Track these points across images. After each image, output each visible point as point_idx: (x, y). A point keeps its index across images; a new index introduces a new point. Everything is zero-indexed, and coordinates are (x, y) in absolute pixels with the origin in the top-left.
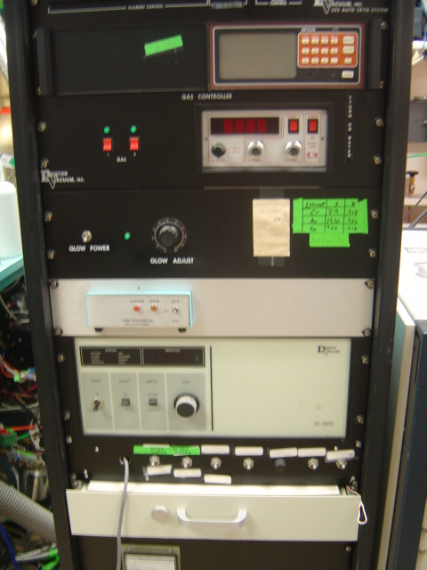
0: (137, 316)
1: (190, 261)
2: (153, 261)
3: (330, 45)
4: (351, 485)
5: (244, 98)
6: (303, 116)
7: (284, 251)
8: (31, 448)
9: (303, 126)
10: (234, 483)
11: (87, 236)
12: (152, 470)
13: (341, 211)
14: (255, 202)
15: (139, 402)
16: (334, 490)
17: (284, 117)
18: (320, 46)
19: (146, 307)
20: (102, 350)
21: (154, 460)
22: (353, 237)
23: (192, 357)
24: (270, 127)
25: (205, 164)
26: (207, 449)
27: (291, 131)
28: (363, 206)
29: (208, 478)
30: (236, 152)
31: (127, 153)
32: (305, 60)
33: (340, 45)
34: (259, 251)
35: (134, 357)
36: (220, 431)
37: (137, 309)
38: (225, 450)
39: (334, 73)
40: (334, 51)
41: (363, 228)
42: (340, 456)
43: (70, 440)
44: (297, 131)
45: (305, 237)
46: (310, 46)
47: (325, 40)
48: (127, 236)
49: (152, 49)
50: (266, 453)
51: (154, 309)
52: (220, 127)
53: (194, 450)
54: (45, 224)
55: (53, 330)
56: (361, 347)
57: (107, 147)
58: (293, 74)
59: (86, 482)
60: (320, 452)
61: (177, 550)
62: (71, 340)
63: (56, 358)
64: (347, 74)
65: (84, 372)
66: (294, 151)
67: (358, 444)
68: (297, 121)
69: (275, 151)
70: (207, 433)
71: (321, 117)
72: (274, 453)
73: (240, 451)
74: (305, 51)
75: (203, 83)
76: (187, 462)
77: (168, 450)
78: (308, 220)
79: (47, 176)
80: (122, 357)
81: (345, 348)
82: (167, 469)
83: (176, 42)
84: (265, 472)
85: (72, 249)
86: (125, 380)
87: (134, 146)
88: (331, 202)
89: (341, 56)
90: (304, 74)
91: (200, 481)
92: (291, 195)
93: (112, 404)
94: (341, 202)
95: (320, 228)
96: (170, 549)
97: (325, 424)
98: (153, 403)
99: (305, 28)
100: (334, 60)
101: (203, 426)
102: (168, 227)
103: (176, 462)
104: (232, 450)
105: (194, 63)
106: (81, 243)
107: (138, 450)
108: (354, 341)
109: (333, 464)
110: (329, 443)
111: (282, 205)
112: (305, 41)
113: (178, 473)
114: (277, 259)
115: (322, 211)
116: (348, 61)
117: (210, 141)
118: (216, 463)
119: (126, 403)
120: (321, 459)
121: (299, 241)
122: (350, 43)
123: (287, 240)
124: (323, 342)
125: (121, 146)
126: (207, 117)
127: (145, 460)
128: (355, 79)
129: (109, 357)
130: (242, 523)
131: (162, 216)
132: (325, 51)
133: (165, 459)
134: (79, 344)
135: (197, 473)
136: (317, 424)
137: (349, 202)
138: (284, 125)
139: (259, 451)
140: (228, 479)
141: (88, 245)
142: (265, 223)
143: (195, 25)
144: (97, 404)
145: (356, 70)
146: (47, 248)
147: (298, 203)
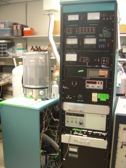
0: (75, 108)
1: (83, 101)
2: (78, 101)
3: (104, 72)
4: (106, 139)
5: (91, 79)
6: (100, 82)
7: (96, 101)
8: (55, 134)
9: (100, 83)
10: (88, 137)
11: (69, 96)
12: (75, 133)
13: (105, 96)
14: (92, 93)
15: (74, 122)
16: (104, 140)
17: (97, 82)
18: (102, 72)
19: (76, 107)
20: (69, 113)
21: (75, 131)
22: (107, 100)
23: (82, 115)
24: (95, 83)
25: (86, 87)
26: (84, 130)
27: (98, 84)
28: (108, 95)
29: (84, 135)
30: (90, 86)
31: (75, 85)
32: (100, 74)
33: (105, 72)
34: (93, 100)
35: (74, 115)
36: (86, 128)
37: (75, 107)
38: (86, 131)
39: (104, 76)
40: (104, 73)
41: (108, 98)
42: (104, 134)
43: (63, 127)
44: (99, 84)
45: (100, 99)
46: (101, 72)
47: (103, 72)
48: (74, 97)
49: (79, 71)
50: (93, 132)
51: (77, 107)
52: (88, 82)
53: (82, 130)
54: (63, 94)
55: (62, 109)
56: (108, 116)
57: (72, 84)
58: (98, 76)
59: (65, 134)
60: (101, 133)
61: (78, 147)
62: (65, 111)
63: (62, 114)
64: (106, 76)
65: (66, 116)
66: (98, 87)
67: (107, 132)
68: (99, 82)
69: (96, 86)
70: (84, 128)
71: (102, 82)
72: (94, 132)
73: (89, 131)
74: (100, 73)
75: (86, 76)
76: (80, 132)
77: (78, 130)
78: (100, 96)
79: (64, 87)
80: (72, 115)
81: (105, 116)
82: (77, 133)
83: (82, 71)
84: (92, 135)
85: (66, 98)
86: (72, 118)
87: (76, 84)
88: (103, 94)
89: (105, 74)
90: (100, 76)
91: (82, 136)
92: (98, 93)
93: (70, 122)
94: (105, 94)
95: (102, 98)
96: (77, 147)
97: (102, 128)
98: (76, 122)
99: (100, 70)
100: (104, 74)
101: (83, 127)
102: (80, 96)
103: (79, 132)
104: (87, 131)
105: (85, 74)
106: (68, 97)
107: (73, 129)
108: (107, 115)
109: (103, 135)
110: (103, 132)
111: (96, 94)
112: (100, 72)
113: (79, 134)
114: (95, 102)
115: (102, 95)
116: (106, 75)
117: (87, 84)
118: (85, 133)
119: (72, 122)
120: (101, 134)
121: (99, 99)
122: (106, 72)
123: (97, 99)
124: (102, 115)
125: (74, 84)
126: (86, 81)
127: (74, 131)
128: (107, 77)
129: (70, 114)
130: (88, 143)
131: (79, 94)
132: (103, 73)
133: (77, 131)
134: (66, 112)
135: (82, 134)
136: (101, 128)
137: (106, 94)
138: (97, 83)
139: (92, 132)
140: (86, 136)
141: (69, 97)
142: (94, 97)
143: (85, 69)
144: (68, 121)
145: (107, 76)
146: (63, 97)
147: (99, 94)
